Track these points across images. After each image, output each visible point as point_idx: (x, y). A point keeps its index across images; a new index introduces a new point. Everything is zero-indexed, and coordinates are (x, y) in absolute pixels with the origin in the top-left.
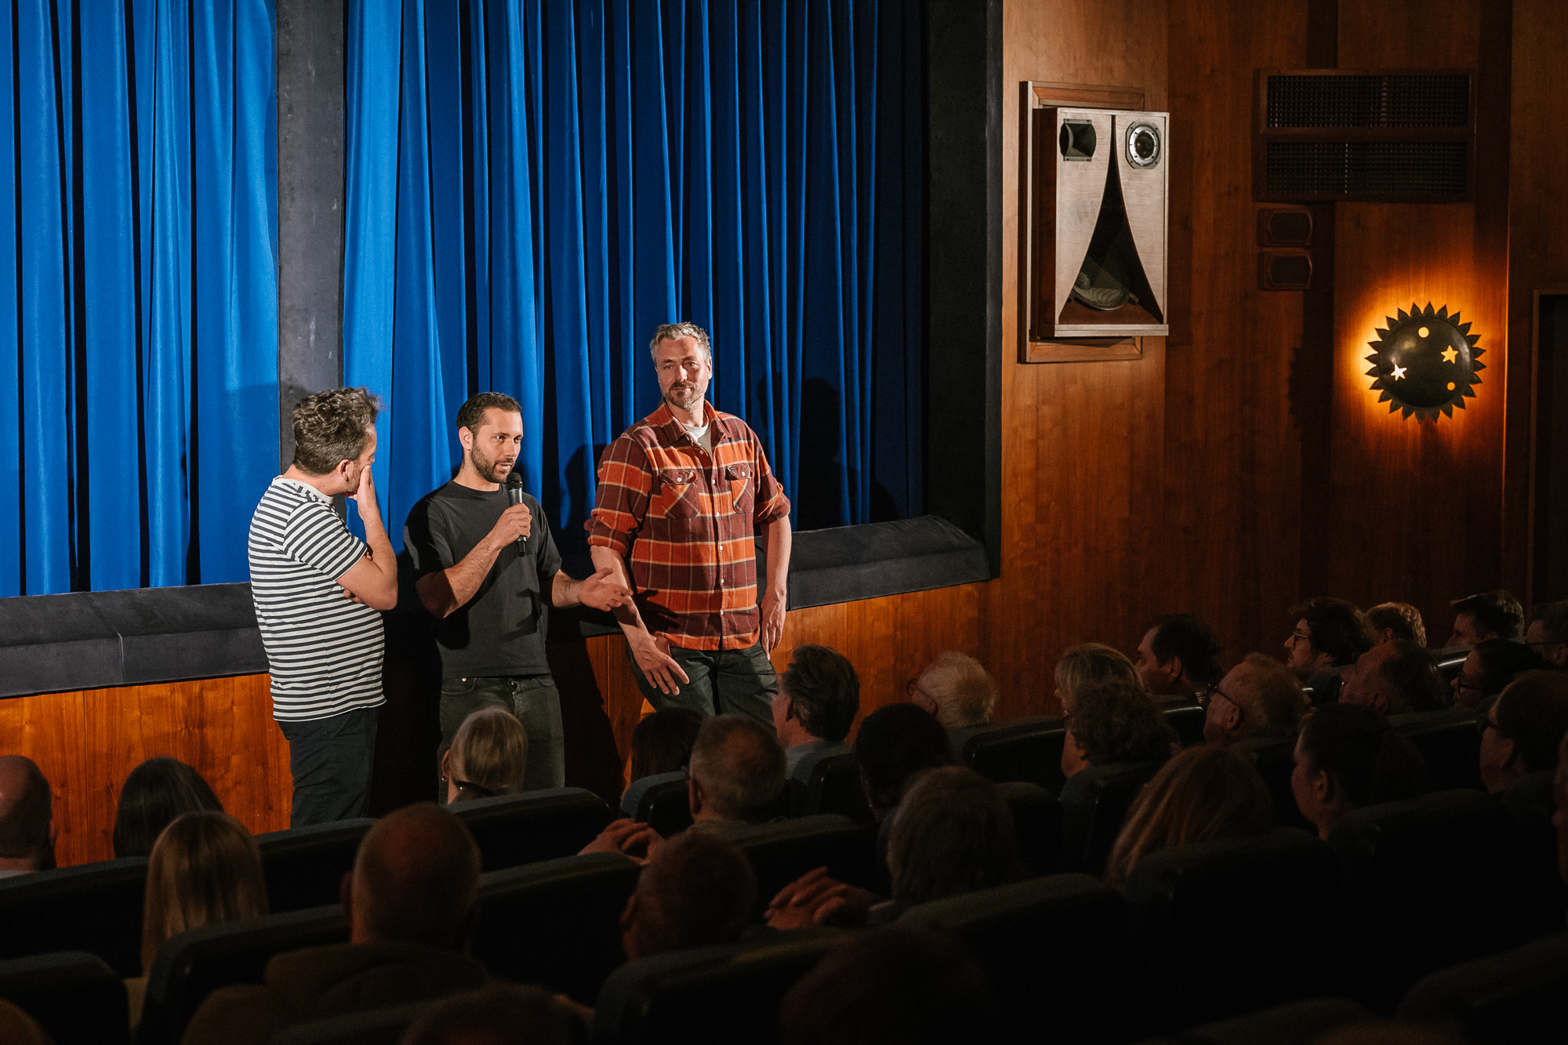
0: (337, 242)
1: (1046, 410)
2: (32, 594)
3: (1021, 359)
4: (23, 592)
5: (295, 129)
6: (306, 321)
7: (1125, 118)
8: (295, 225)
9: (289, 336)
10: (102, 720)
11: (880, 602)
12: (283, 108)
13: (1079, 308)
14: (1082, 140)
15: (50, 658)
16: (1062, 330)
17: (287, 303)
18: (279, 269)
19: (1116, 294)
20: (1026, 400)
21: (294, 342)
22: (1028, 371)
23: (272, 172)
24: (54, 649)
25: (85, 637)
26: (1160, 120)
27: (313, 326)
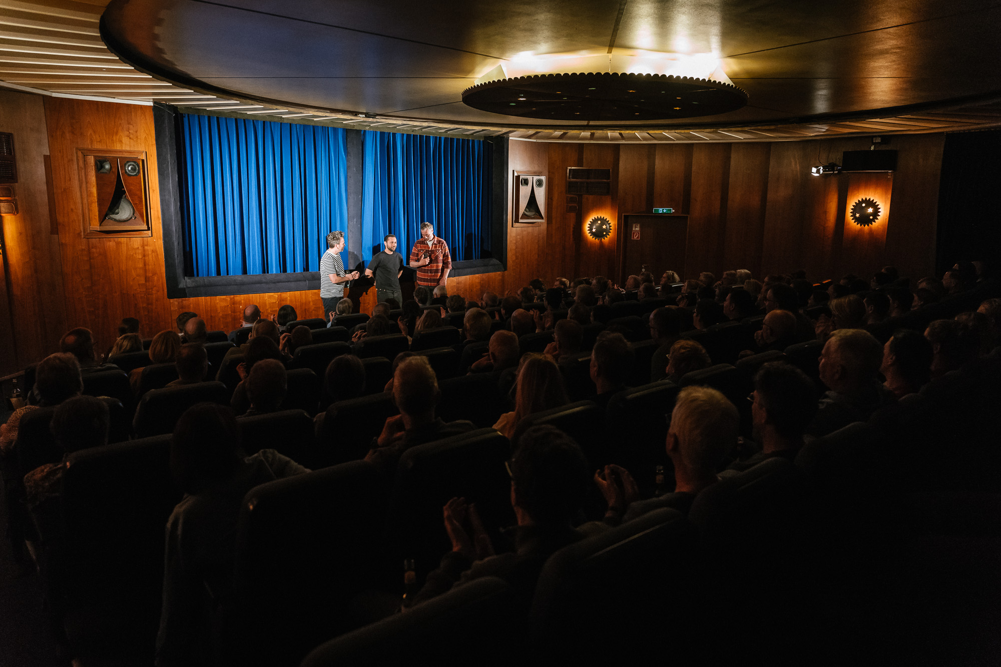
0: (360, 203)
1: (518, 237)
2: (296, 272)
3: (512, 226)
4: (294, 271)
5: (351, 181)
6: (354, 219)
7: (536, 178)
8: (351, 201)
9: (350, 222)
10: (304, 297)
11: (477, 275)
12: (349, 177)
13: (525, 216)
14: (526, 182)
15: (293, 285)
16: (520, 221)
17: (349, 216)
18: (348, 209)
19: (534, 213)
20: (514, 234)
21: (351, 223)
22: (514, 229)
23: (346, 190)
24: (293, 283)
25: (300, 281)
26: (543, 178)
27: (355, 220)
